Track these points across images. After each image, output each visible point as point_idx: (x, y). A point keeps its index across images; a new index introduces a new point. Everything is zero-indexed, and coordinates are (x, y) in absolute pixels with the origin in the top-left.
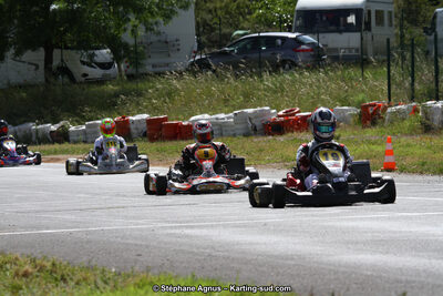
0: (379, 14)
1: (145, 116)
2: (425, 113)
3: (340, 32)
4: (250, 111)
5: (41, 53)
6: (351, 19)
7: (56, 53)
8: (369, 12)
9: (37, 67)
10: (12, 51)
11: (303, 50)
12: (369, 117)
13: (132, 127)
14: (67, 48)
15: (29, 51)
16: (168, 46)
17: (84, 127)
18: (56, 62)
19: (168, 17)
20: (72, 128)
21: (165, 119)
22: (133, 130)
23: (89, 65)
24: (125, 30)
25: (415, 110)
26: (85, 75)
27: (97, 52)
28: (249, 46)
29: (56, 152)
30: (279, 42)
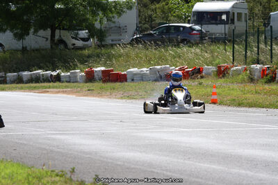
0: (239, 15)
1: (103, 68)
2: (250, 71)
3: (217, 24)
4: (158, 67)
5: (49, 31)
6: (224, 17)
7: (57, 32)
8: (234, 13)
9: (47, 39)
10: (32, 30)
11: (194, 34)
12: (222, 73)
13: (95, 74)
14: (64, 29)
15: (42, 31)
16: (120, 30)
17: (69, 74)
18: (57, 37)
19: (120, 13)
20: (63, 74)
21: (112, 71)
22: (96, 76)
23: (76, 39)
24: (96, 20)
25: (246, 69)
26: (74, 44)
27: (80, 32)
28: (165, 31)
29: (49, 88)
30: (182, 29)
